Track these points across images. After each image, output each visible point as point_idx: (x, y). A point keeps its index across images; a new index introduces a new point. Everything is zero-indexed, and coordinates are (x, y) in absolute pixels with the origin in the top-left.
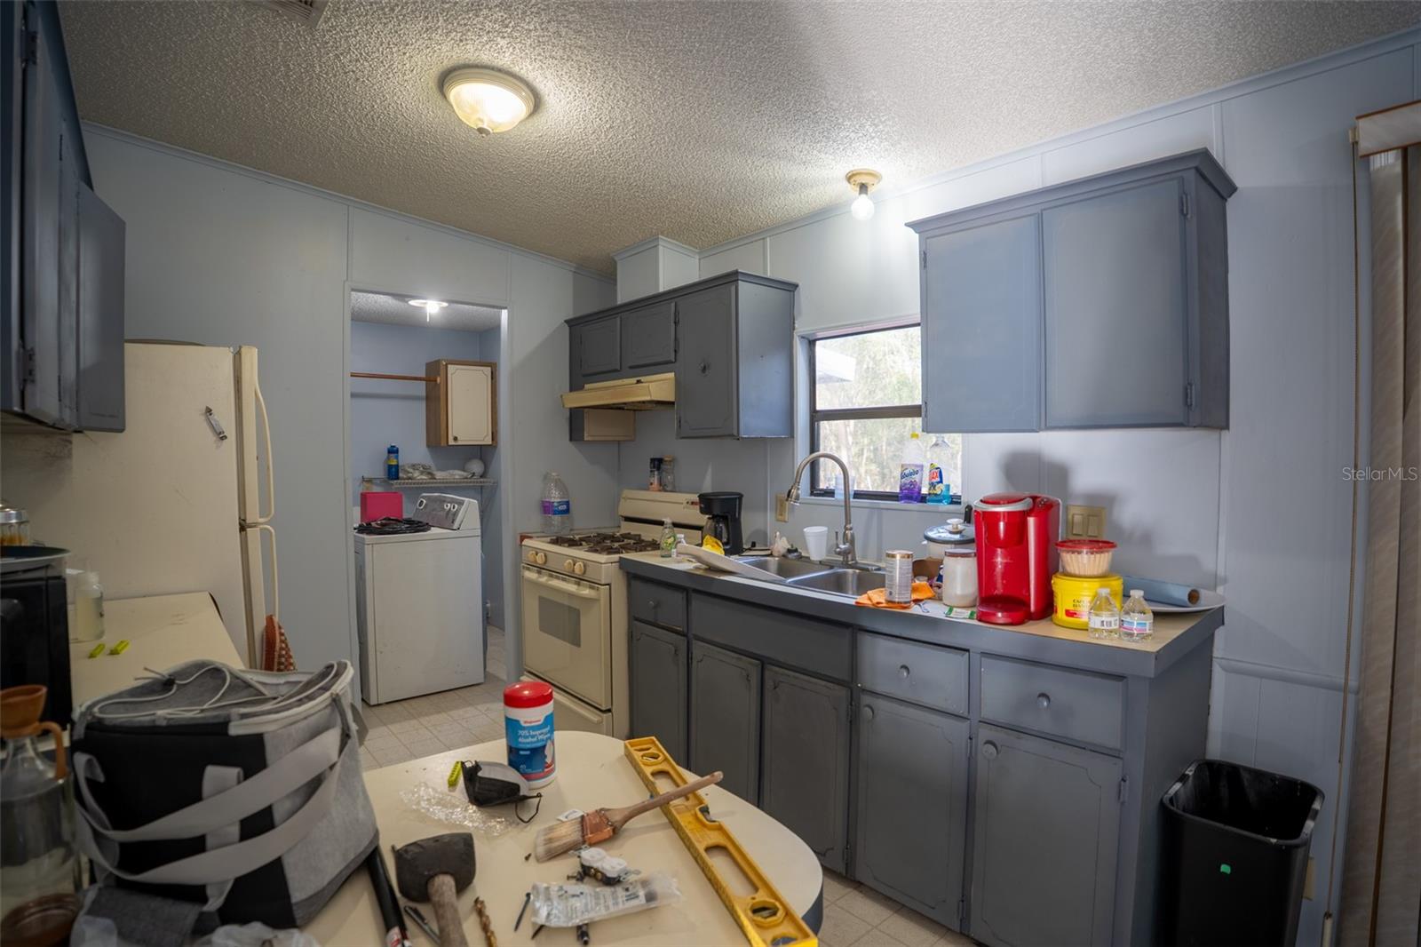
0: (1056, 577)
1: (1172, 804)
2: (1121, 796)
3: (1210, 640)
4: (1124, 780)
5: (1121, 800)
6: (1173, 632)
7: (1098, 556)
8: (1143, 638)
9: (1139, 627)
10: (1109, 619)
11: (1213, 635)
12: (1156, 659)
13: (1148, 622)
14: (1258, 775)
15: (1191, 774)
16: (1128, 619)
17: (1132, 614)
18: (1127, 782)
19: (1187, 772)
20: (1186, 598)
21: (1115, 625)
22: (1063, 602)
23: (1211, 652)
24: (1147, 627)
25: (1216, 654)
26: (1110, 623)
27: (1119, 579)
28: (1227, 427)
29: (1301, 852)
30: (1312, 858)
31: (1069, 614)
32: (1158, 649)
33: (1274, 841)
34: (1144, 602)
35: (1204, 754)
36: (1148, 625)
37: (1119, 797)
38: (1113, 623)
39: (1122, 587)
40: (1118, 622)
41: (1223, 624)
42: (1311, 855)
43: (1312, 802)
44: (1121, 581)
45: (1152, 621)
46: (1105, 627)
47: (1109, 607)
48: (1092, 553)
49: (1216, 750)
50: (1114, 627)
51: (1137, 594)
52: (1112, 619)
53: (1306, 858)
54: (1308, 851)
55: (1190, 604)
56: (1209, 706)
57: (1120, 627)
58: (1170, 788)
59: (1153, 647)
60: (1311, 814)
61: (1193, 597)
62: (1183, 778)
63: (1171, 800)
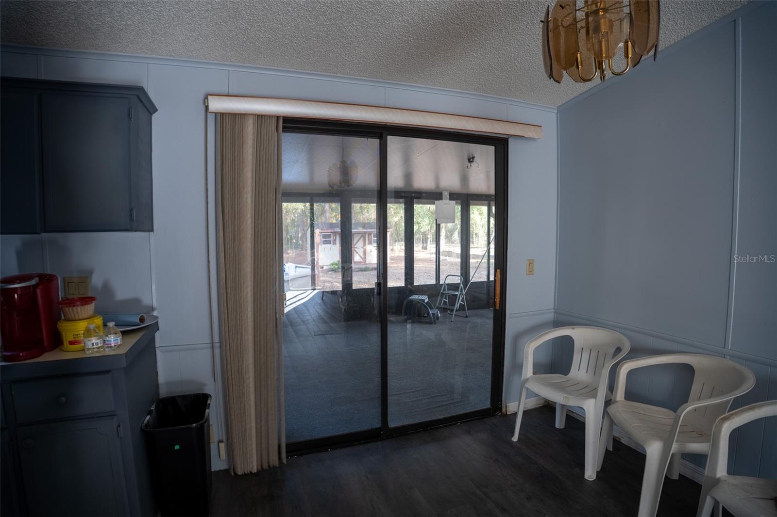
0: (60, 323)
1: (147, 428)
2: (119, 435)
3: (153, 339)
4: (119, 426)
5: (120, 437)
6: (133, 340)
7: (86, 306)
8: (118, 347)
9: (115, 342)
10: (96, 341)
11: (154, 336)
12: (126, 356)
13: (119, 338)
14: (184, 397)
15: (153, 409)
16: (108, 339)
17: (109, 336)
18: (121, 426)
19: (152, 409)
20: (138, 321)
21: (101, 343)
22: (67, 337)
23: (155, 345)
24: (119, 341)
25: (157, 345)
26: (97, 344)
27: (100, 317)
28: (152, 231)
29: (206, 424)
30: (211, 425)
31: (71, 343)
32: (126, 351)
33: (194, 425)
34: (116, 328)
35: (159, 395)
36: (119, 340)
37: (118, 436)
38: (99, 343)
39: (102, 321)
40: (102, 342)
41: (158, 330)
42: (210, 424)
43: (207, 401)
44: (101, 318)
45: (121, 337)
46: (95, 347)
47: (96, 334)
48: (82, 305)
49: (163, 392)
50: (100, 345)
51: (111, 324)
52: (98, 341)
53: (209, 426)
54: (209, 423)
55: (140, 324)
56: (157, 372)
57: (104, 344)
58: (144, 420)
59: (123, 351)
60: (207, 406)
61: (142, 320)
62: (150, 413)
63: (146, 426)
